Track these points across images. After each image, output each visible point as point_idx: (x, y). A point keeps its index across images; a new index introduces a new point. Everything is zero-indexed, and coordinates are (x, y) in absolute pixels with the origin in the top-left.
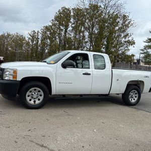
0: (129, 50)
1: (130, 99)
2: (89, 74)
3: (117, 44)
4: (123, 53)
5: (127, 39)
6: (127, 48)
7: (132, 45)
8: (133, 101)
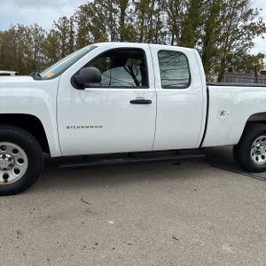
0: (252, 44)
1: (254, 158)
2: (148, 102)
3: (227, 35)
4: (241, 52)
5: (249, 22)
6: (248, 42)
7: (258, 33)
8: (260, 160)
